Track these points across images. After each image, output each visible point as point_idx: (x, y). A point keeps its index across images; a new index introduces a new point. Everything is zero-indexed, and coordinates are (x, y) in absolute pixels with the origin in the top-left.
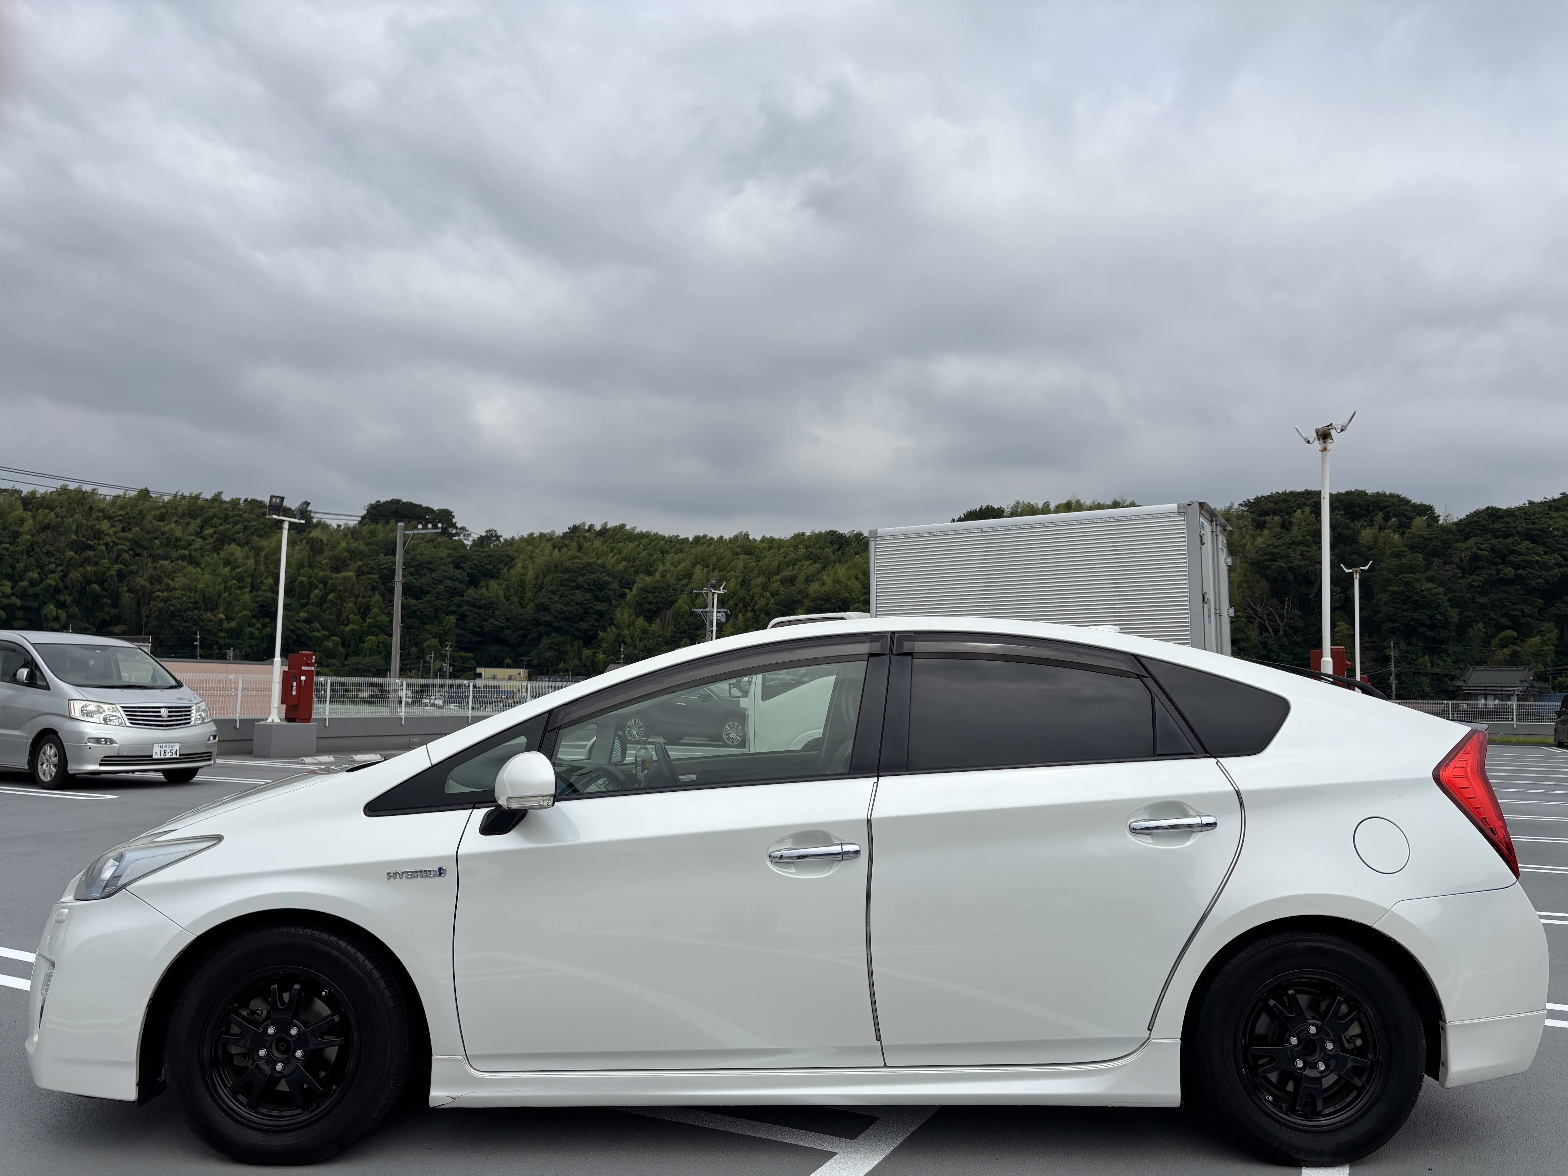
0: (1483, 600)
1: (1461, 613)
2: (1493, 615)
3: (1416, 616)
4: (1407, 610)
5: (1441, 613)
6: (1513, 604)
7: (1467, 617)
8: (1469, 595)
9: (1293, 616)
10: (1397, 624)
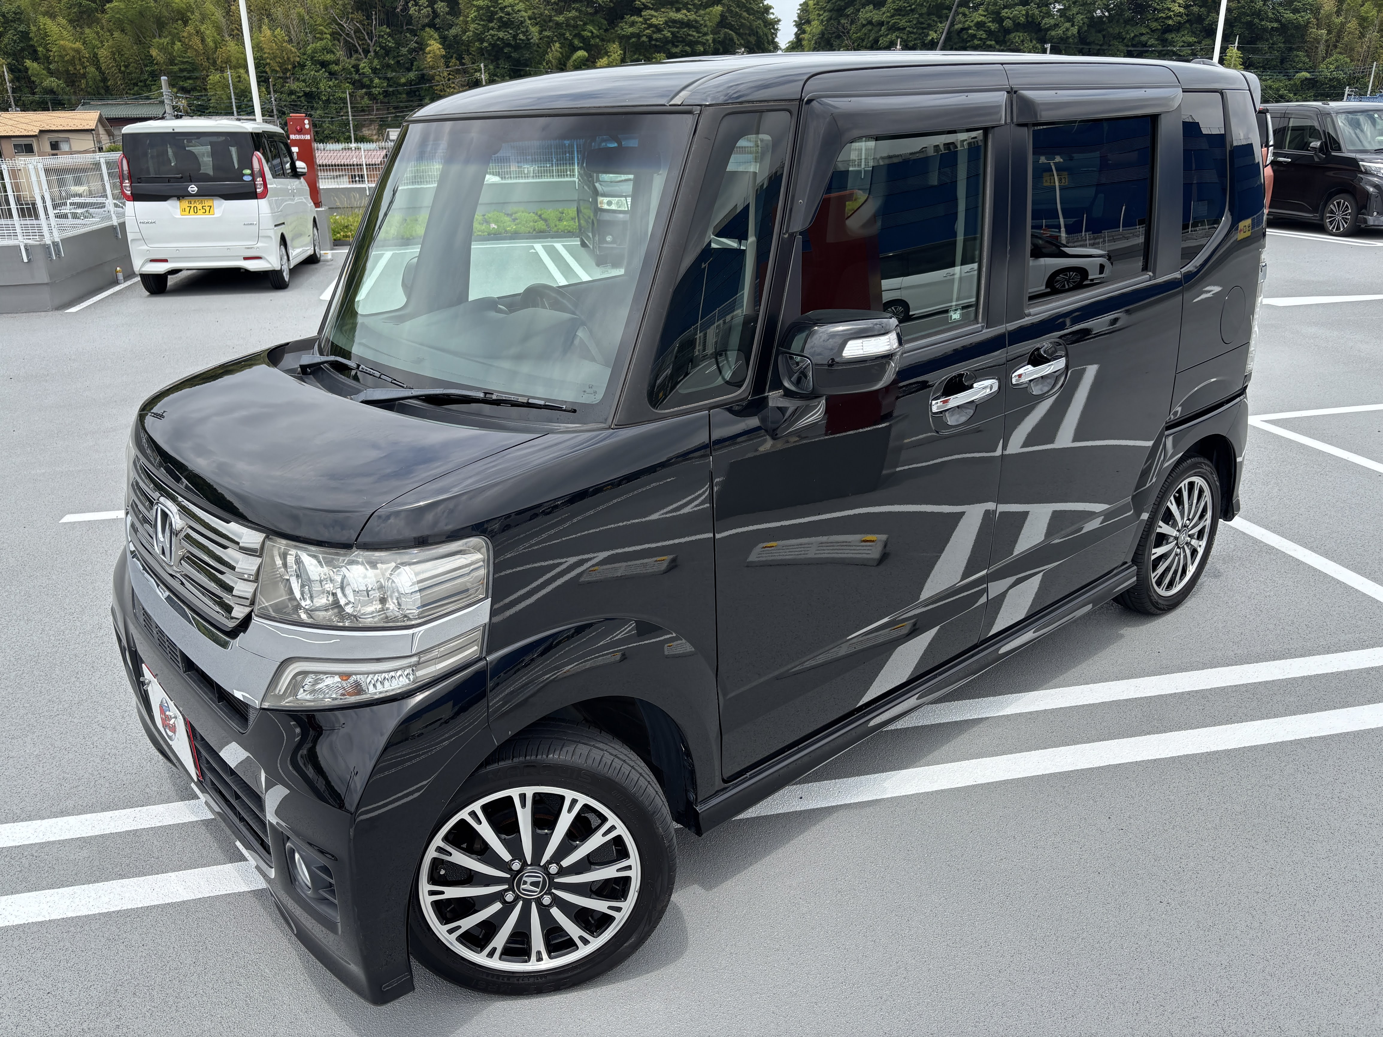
0: (560, 19)
1: (540, 32)
2: (568, 35)
3: (501, 34)
4: (492, 29)
5: (523, 32)
6: (585, 24)
7: (548, 37)
8: (546, 12)
9: (382, 34)
10: (485, 44)
